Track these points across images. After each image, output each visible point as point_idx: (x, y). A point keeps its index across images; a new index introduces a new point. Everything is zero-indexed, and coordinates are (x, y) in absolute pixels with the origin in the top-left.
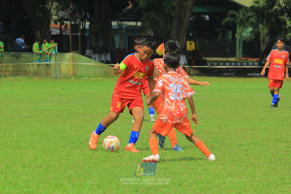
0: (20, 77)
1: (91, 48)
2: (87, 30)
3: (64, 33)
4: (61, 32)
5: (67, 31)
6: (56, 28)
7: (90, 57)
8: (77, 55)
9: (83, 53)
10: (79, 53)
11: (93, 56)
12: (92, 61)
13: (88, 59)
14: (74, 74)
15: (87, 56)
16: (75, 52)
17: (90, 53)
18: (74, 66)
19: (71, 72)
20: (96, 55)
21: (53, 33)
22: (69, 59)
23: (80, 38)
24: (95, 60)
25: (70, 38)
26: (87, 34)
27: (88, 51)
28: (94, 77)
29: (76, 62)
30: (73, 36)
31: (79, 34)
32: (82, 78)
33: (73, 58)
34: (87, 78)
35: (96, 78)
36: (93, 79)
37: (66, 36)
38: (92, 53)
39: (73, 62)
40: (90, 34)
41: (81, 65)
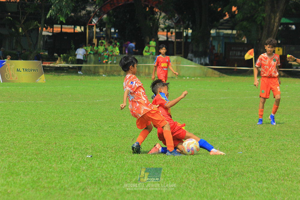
1: (192, 52)
2: (189, 37)
3: (170, 40)
4: (168, 38)
6: (163, 35)
7: (192, 60)
8: (180, 58)
9: (185, 57)
10: (182, 56)
11: (194, 59)
12: (193, 63)
13: (189, 61)
15: (189, 59)
16: (179, 56)
17: (191, 57)
18: (177, 67)
20: (197, 59)
21: (160, 39)
22: (174, 61)
23: (183, 44)
24: (196, 62)
25: (175, 44)
26: (189, 40)
27: (190, 55)
28: (194, 77)
29: (179, 64)
30: (177, 42)
31: (182, 40)
32: (184, 78)
33: (177, 61)
34: (188, 78)
35: (195, 78)
36: (193, 79)
37: (172, 42)
38: (193, 56)
39: (177, 64)
40: (192, 40)
41: (183, 67)
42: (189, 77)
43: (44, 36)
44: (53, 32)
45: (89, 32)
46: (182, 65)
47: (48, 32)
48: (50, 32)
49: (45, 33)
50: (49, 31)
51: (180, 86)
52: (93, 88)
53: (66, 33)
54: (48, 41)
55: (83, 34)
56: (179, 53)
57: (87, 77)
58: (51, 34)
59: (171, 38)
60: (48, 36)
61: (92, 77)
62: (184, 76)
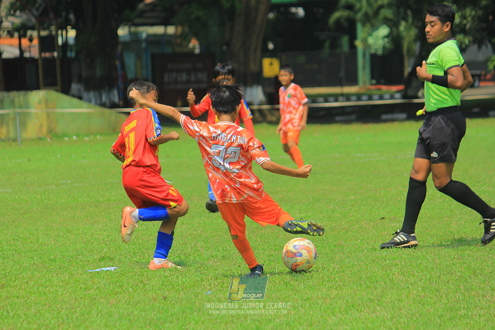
1: (80, 80)
2: (71, 46)
3: (27, 55)
4: (22, 52)
5: (32, 50)
6: (11, 45)
7: (80, 98)
8: (53, 95)
9: (66, 90)
10: (57, 91)
11: (85, 95)
12: (85, 104)
13: (75, 101)
14: (51, 131)
15: (73, 96)
16: (50, 89)
17: (79, 91)
18: (48, 115)
19: (45, 129)
20: (92, 94)
21: (5, 55)
22: (40, 102)
23: (58, 63)
24: (90, 101)
25: (40, 63)
26: (72, 54)
27: (75, 87)
28: (88, 135)
29: (54, 108)
30: (45, 60)
31: (56, 54)
32: (66, 139)
33: (47, 101)
34: (74, 138)
35: (92, 137)
36: (86, 139)
37: (32, 60)
38: (82, 89)
39: (47, 107)
40: (78, 53)
41: (63, 114)
42: (78, 135)
46: (58, 110)
56: (50, 83)
59: (30, 52)
62: (65, 135)
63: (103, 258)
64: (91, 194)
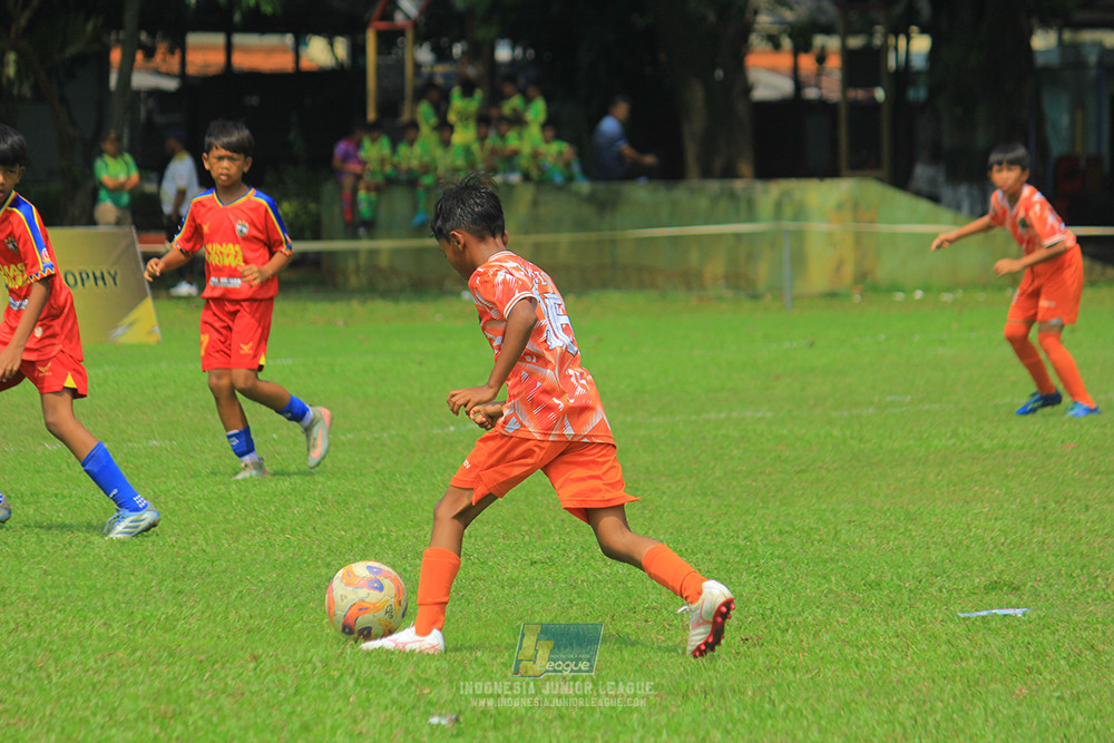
0: (613, 297)
1: (936, 157)
2: (919, 73)
3: (811, 93)
4: (799, 85)
5: (825, 81)
6: (774, 70)
7: (935, 198)
8: (872, 191)
9: (900, 179)
10: (881, 180)
11: (947, 192)
12: (946, 214)
13: (924, 206)
14: (862, 278)
15: (918, 194)
16: (865, 176)
17: (932, 181)
18: (859, 237)
19: (849, 271)
20: (963, 190)
21: (760, 94)
22: (840, 207)
23: (885, 116)
24: (958, 207)
25: (843, 114)
26: (918, 94)
27: (922, 172)
28: (951, 289)
29: (872, 222)
30: (854, 106)
31: (880, 94)
32: (899, 296)
33: (856, 206)
34: (919, 294)
35: (960, 294)
36: (947, 297)
37: (823, 106)
38: (941, 178)
39: (856, 220)
40: (934, 91)
41: (893, 236)
42: (926, 289)
43: (138, 93)
44: (182, 75)
45: (379, 68)
46: (883, 228)
47: (157, 72)
48: (168, 75)
49: (142, 80)
50: (164, 68)
51: (882, 337)
52: (420, 363)
53: (255, 79)
54: (160, 119)
55: (346, 78)
56: (862, 164)
57: (382, 308)
58: (171, 85)
59: (818, 86)
60: (156, 94)
61: (404, 307)
62: (894, 287)
63: (994, 586)
64: (961, 430)
